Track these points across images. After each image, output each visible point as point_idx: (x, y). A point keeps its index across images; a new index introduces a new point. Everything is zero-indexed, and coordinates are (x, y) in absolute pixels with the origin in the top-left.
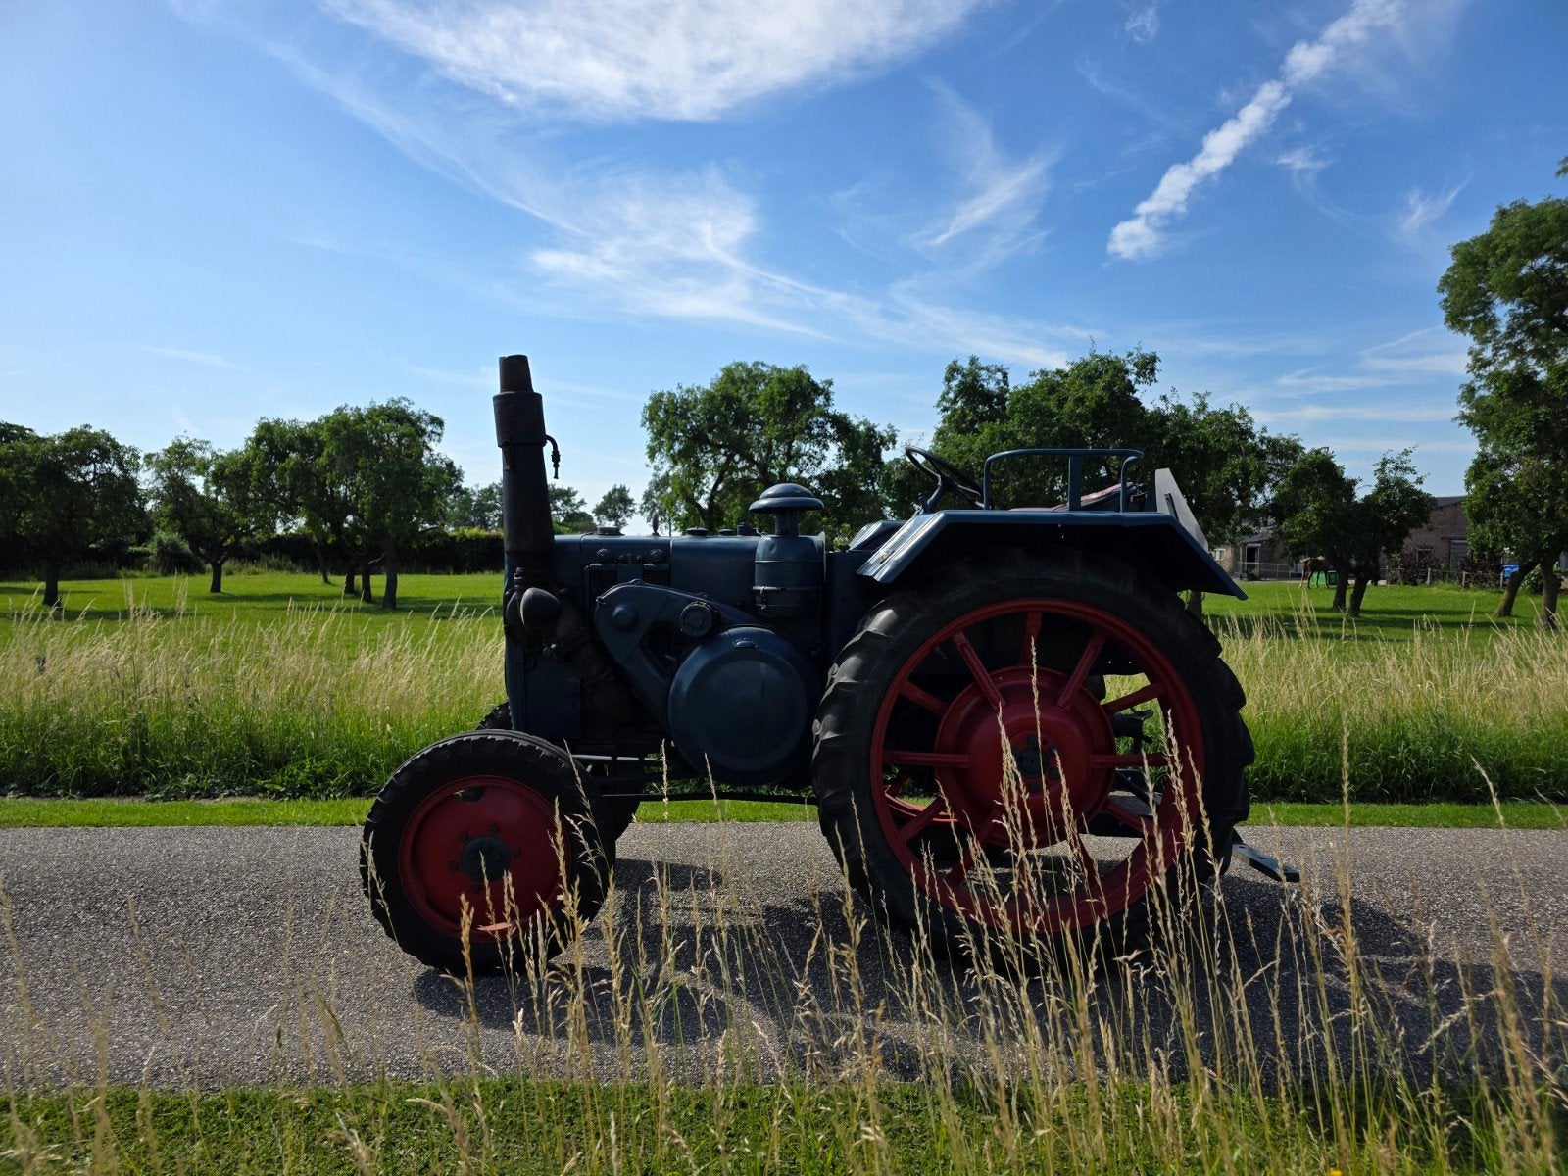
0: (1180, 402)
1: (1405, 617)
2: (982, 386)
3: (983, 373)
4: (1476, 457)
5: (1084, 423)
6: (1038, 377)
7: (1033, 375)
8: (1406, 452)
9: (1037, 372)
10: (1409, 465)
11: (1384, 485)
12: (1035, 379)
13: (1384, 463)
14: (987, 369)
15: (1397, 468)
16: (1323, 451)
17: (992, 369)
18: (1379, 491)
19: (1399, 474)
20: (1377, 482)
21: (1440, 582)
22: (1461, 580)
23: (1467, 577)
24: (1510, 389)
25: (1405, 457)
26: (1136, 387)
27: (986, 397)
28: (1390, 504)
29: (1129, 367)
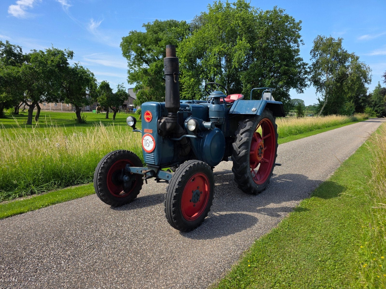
0: (81, 65)
1: (124, 120)
2: (13, 51)
3: (13, 48)
4: (136, 86)
5: (56, 68)
6: (33, 51)
7: (32, 50)
8: (123, 83)
9: (33, 50)
10: (123, 86)
11: (119, 91)
12: (32, 52)
13: (119, 86)
14: (14, 46)
15: (121, 87)
16: (106, 81)
17: (16, 46)
18: (118, 92)
19: (122, 88)
20: (118, 90)
21: (121, 112)
22: (125, 112)
23: (126, 111)
24: (143, 72)
25: (123, 85)
26: (68, 59)
27: (15, 55)
28: (121, 95)
29: (65, 53)
